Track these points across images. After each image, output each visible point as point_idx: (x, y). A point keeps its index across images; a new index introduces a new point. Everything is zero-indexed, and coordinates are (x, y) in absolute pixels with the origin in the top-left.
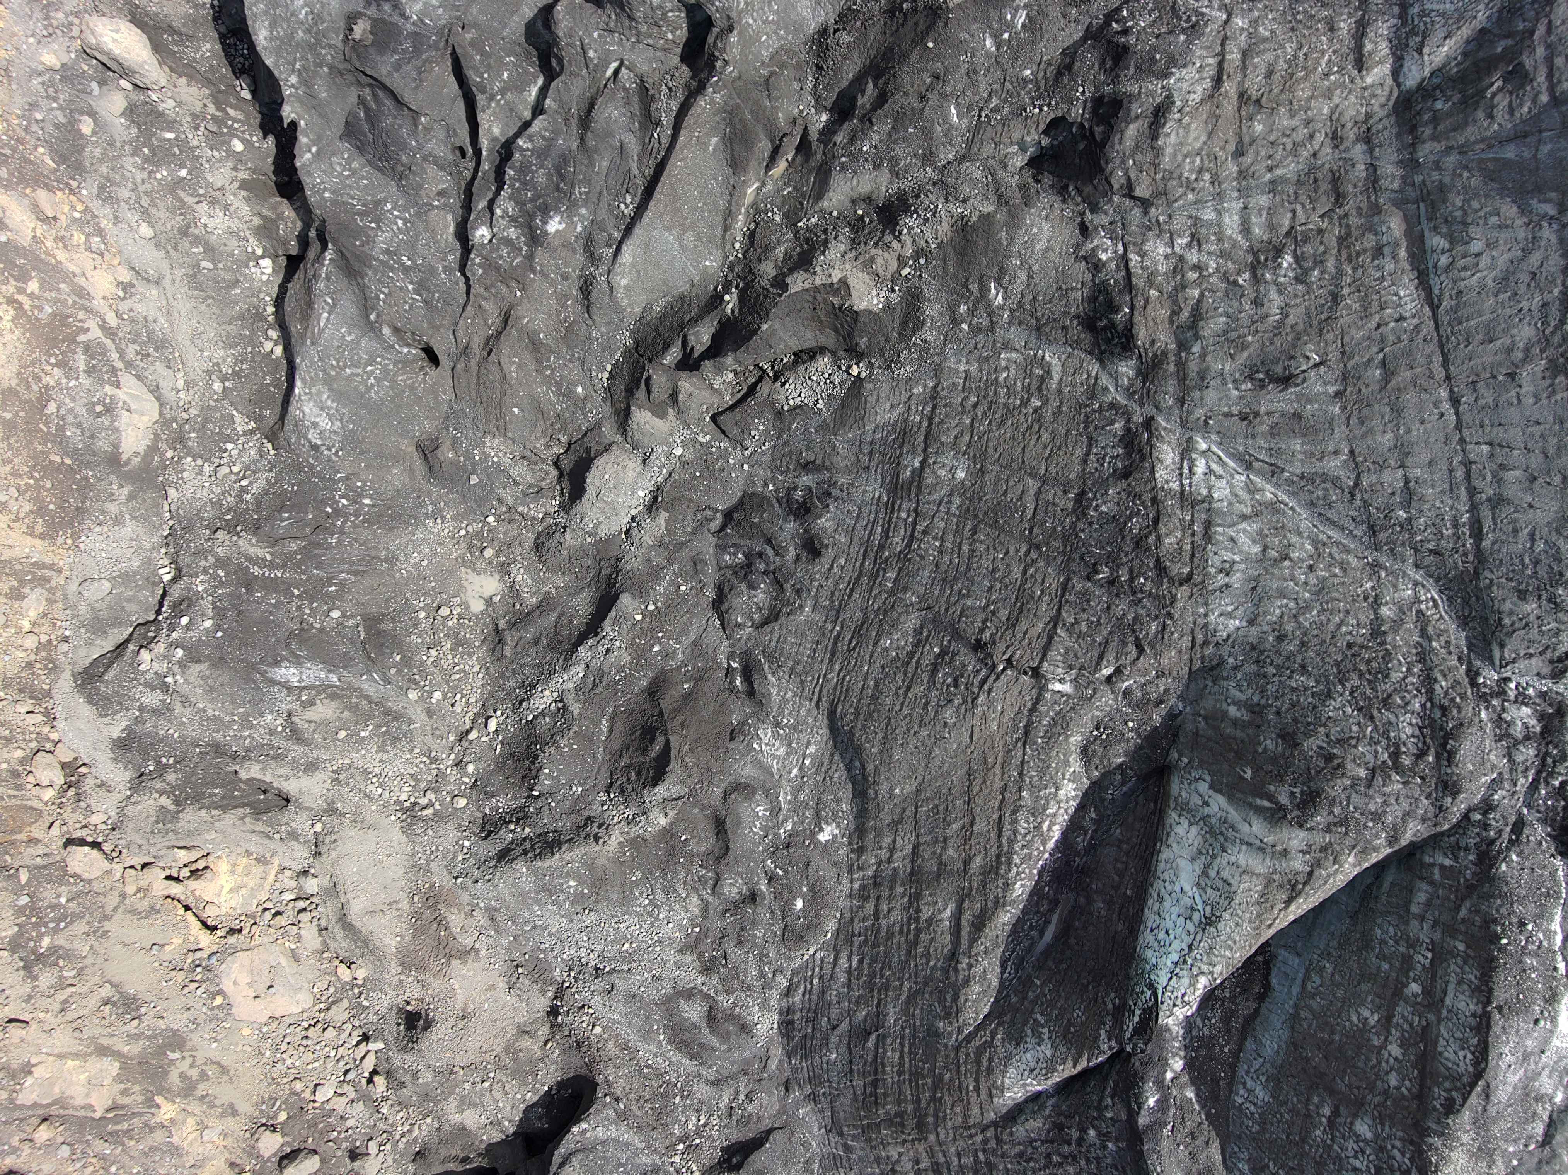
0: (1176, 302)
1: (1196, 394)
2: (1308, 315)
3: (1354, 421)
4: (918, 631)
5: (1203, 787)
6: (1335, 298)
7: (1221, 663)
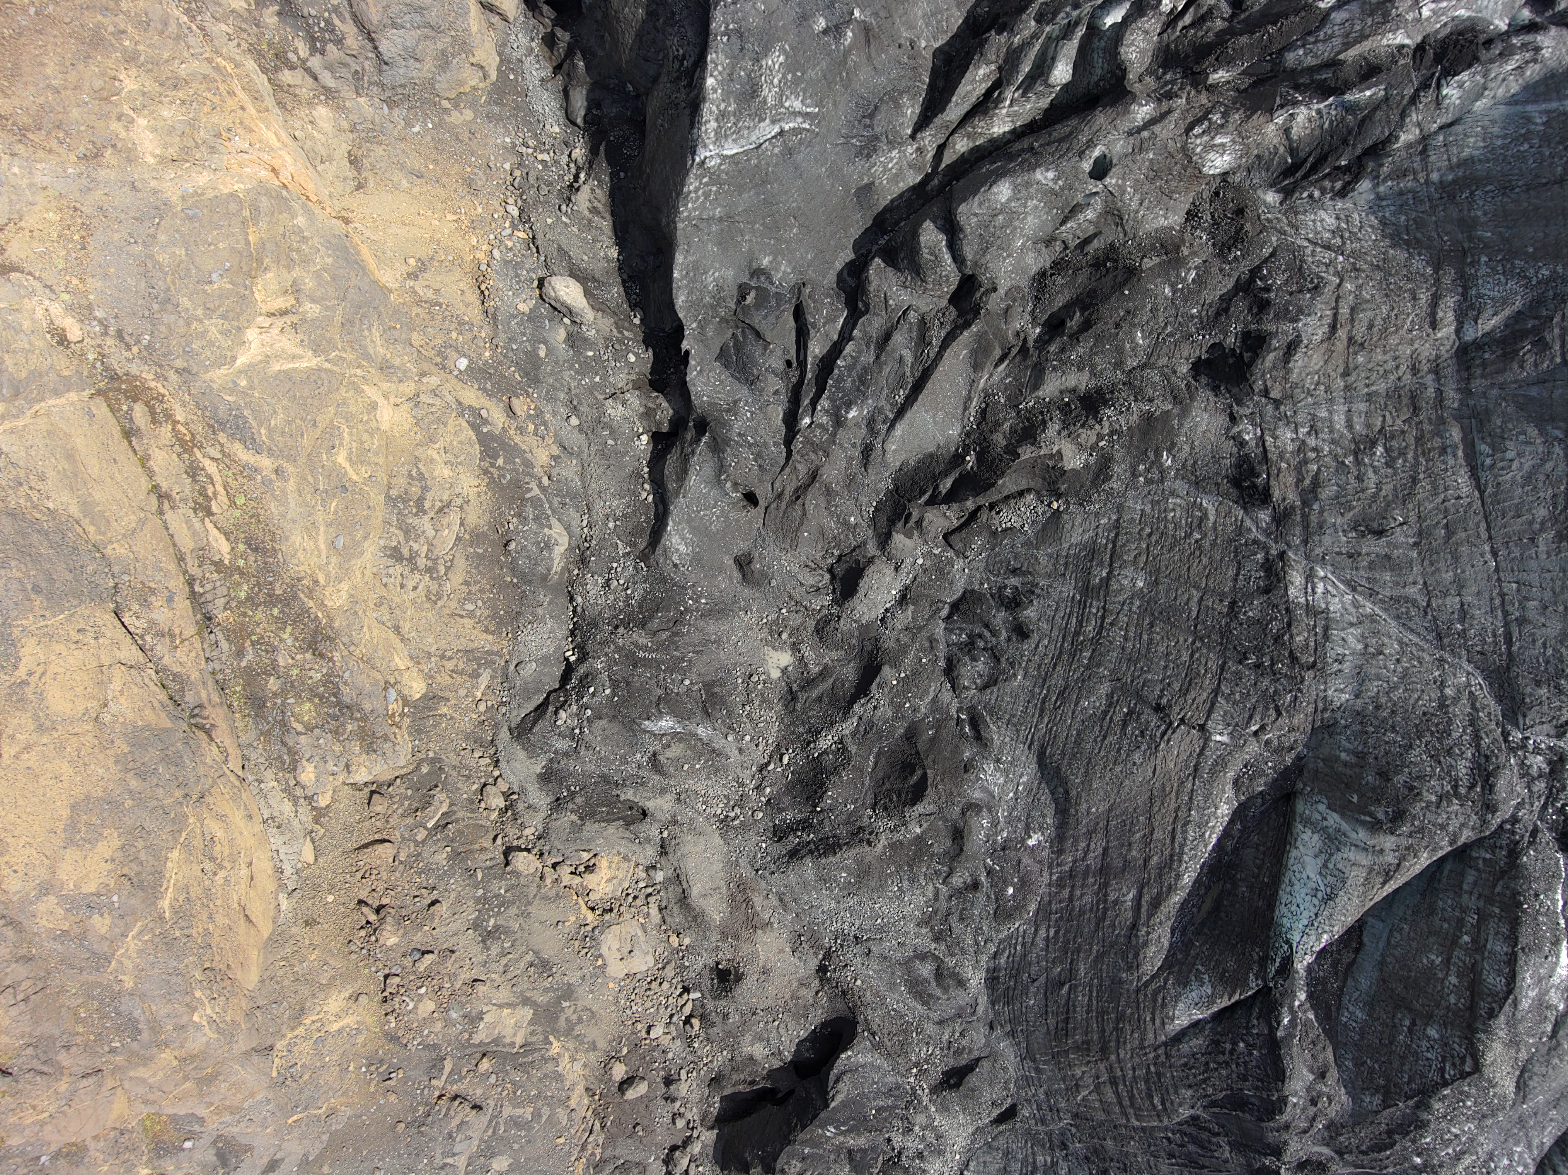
0: (1300, 472)
1: (1316, 538)
2: (1395, 489)
3: (1426, 563)
4: (1110, 696)
5: (1322, 807)
6: (1414, 480)
7: (1336, 722)
